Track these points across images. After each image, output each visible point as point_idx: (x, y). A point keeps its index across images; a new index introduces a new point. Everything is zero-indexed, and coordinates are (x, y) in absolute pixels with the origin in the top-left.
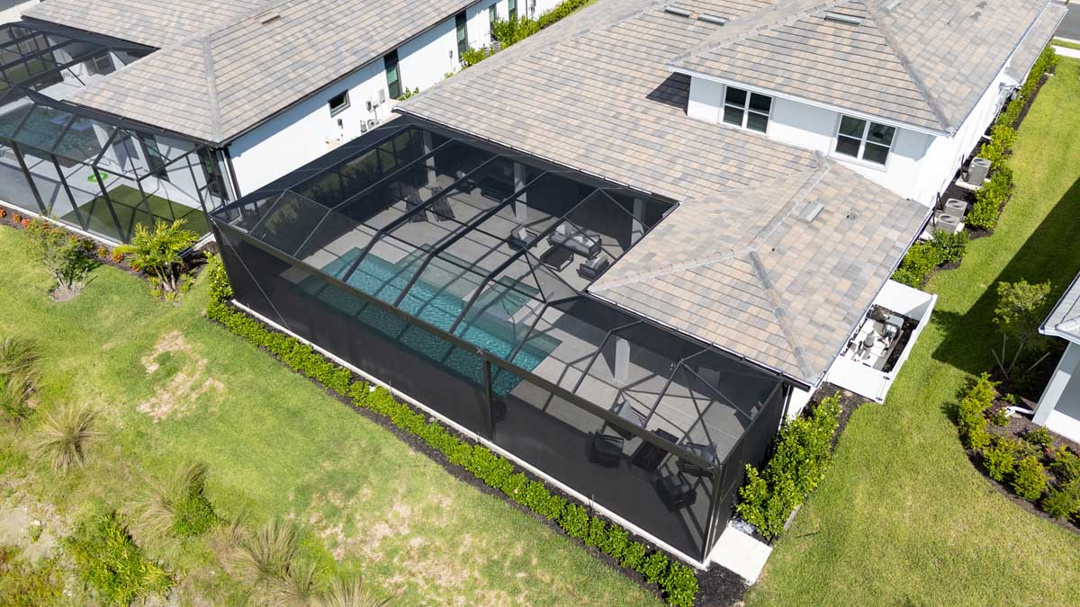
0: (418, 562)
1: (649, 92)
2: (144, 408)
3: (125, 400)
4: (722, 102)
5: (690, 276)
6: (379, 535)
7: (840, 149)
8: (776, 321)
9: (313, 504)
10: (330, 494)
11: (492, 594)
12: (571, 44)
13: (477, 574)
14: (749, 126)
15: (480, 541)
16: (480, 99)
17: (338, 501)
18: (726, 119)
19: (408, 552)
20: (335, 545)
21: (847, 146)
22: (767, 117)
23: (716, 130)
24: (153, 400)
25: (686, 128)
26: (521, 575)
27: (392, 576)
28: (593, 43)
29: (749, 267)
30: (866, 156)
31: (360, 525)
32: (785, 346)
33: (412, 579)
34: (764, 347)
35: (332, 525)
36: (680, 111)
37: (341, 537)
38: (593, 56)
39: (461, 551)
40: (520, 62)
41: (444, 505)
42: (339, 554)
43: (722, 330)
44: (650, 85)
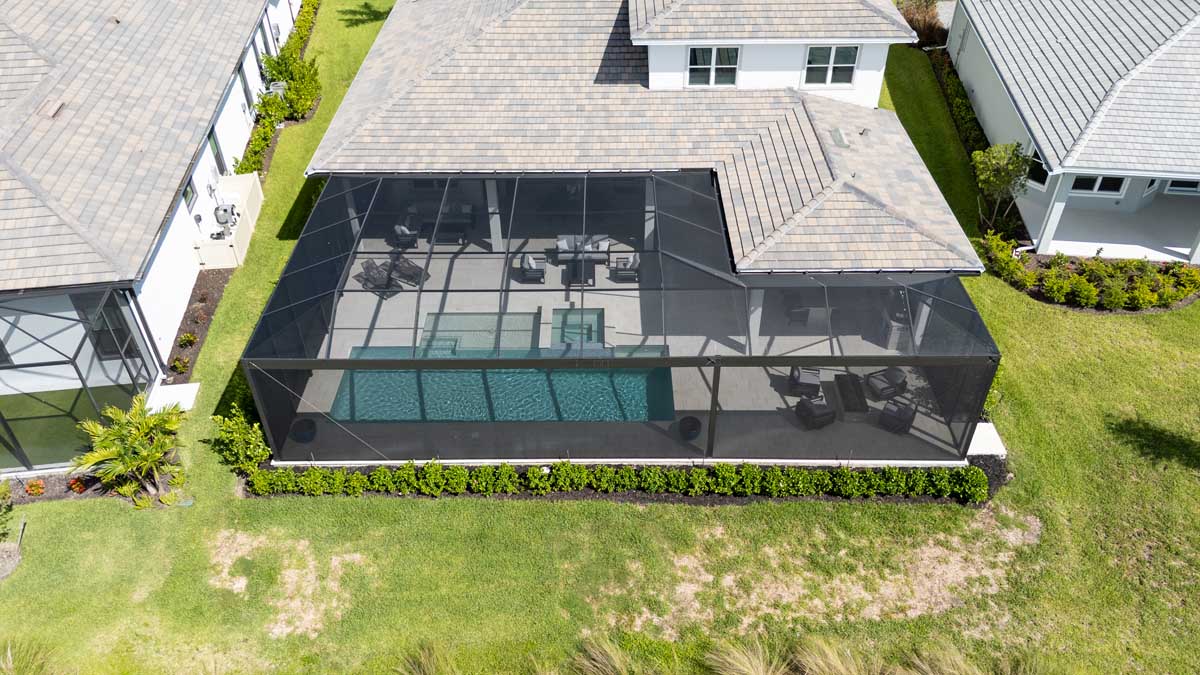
0: (749, 595)
1: (594, 77)
2: (279, 630)
3: (241, 637)
4: (686, 66)
5: (812, 222)
6: (691, 596)
7: (809, 80)
8: (913, 231)
9: (595, 608)
10: (602, 589)
11: (836, 582)
12: (471, 49)
13: (808, 575)
14: (716, 82)
15: (781, 546)
16: (413, 133)
17: (617, 590)
18: (692, 82)
19: (731, 594)
20: (658, 630)
21: (815, 75)
22: (735, 69)
23: (686, 94)
24: (282, 616)
25: (659, 101)
26: (842, 553)
27: (739, 621)
28: (496, 43)
29: (852, 197)
30: (834, 80)
31: (662, 598)
32: (937, 247)
33: (759, 613)
34: (923, 255)
35: (636, 615)
36: (639, 87)
37: (656, 620)
38: (506, 56)
39: (774, 564)
40: (424, 83)
41: (719, 536)
42: (671, 636)
43: (880, 255)
44: (589, 70)
